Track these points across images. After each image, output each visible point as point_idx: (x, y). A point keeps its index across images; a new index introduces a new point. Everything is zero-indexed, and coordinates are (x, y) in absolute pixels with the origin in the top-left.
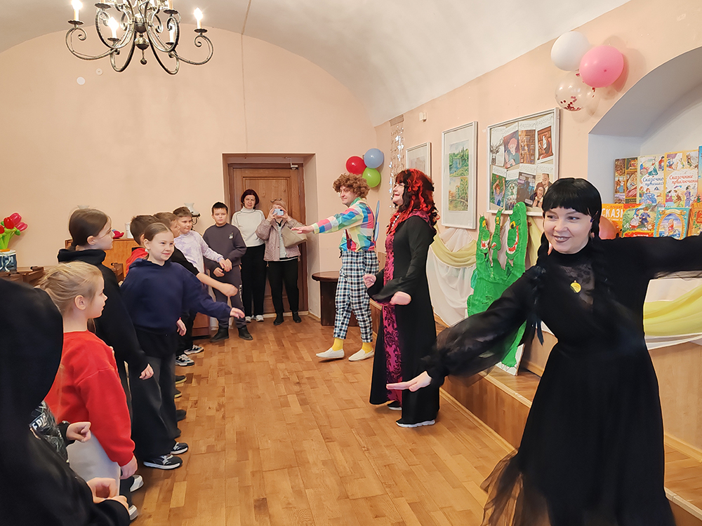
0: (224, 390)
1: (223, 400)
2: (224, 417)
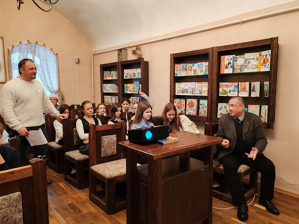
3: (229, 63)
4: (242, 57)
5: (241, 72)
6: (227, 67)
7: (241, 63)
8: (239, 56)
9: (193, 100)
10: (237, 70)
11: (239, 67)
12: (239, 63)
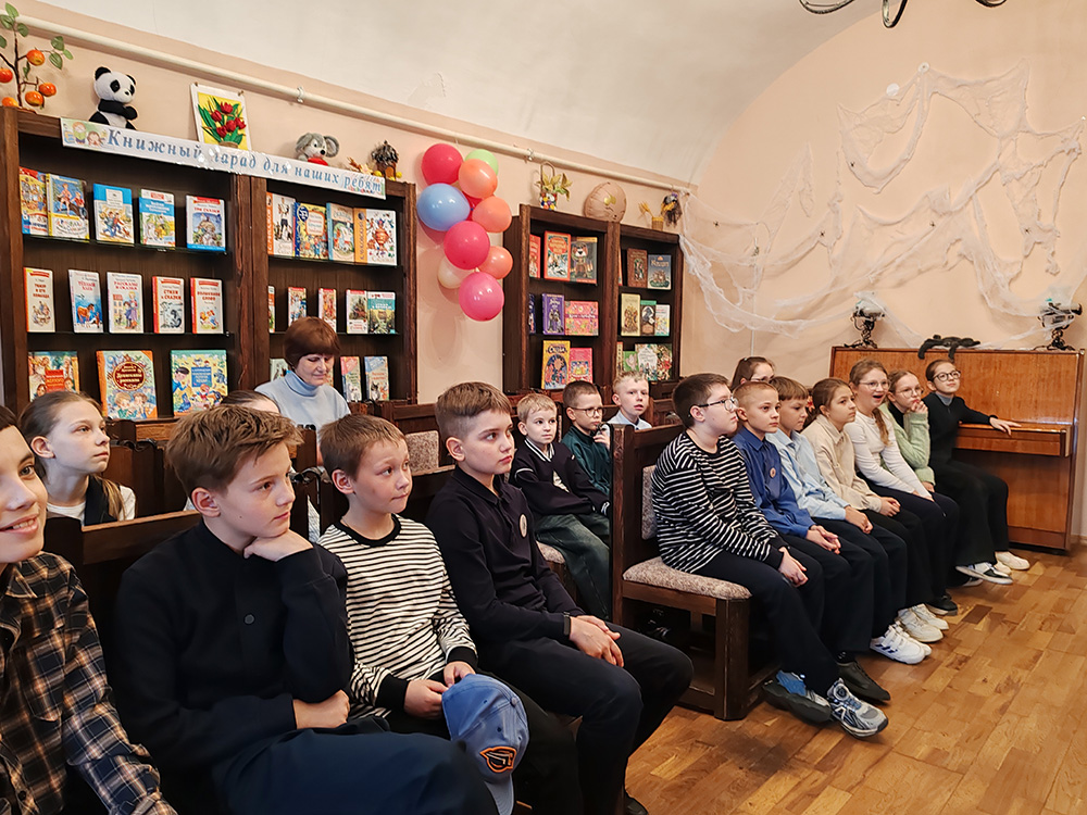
0: (1036, 658)
1: (1023, 675)
2: (1003, 710)
3: (284, 222)
4: (321, 213)
5: (317, 257)
6: (278, 236)
7: (317, 229)
8: (312, 207)
9: (134, 354)
10: (306, 248)
11: (312, 242)
12: (313, 228)
